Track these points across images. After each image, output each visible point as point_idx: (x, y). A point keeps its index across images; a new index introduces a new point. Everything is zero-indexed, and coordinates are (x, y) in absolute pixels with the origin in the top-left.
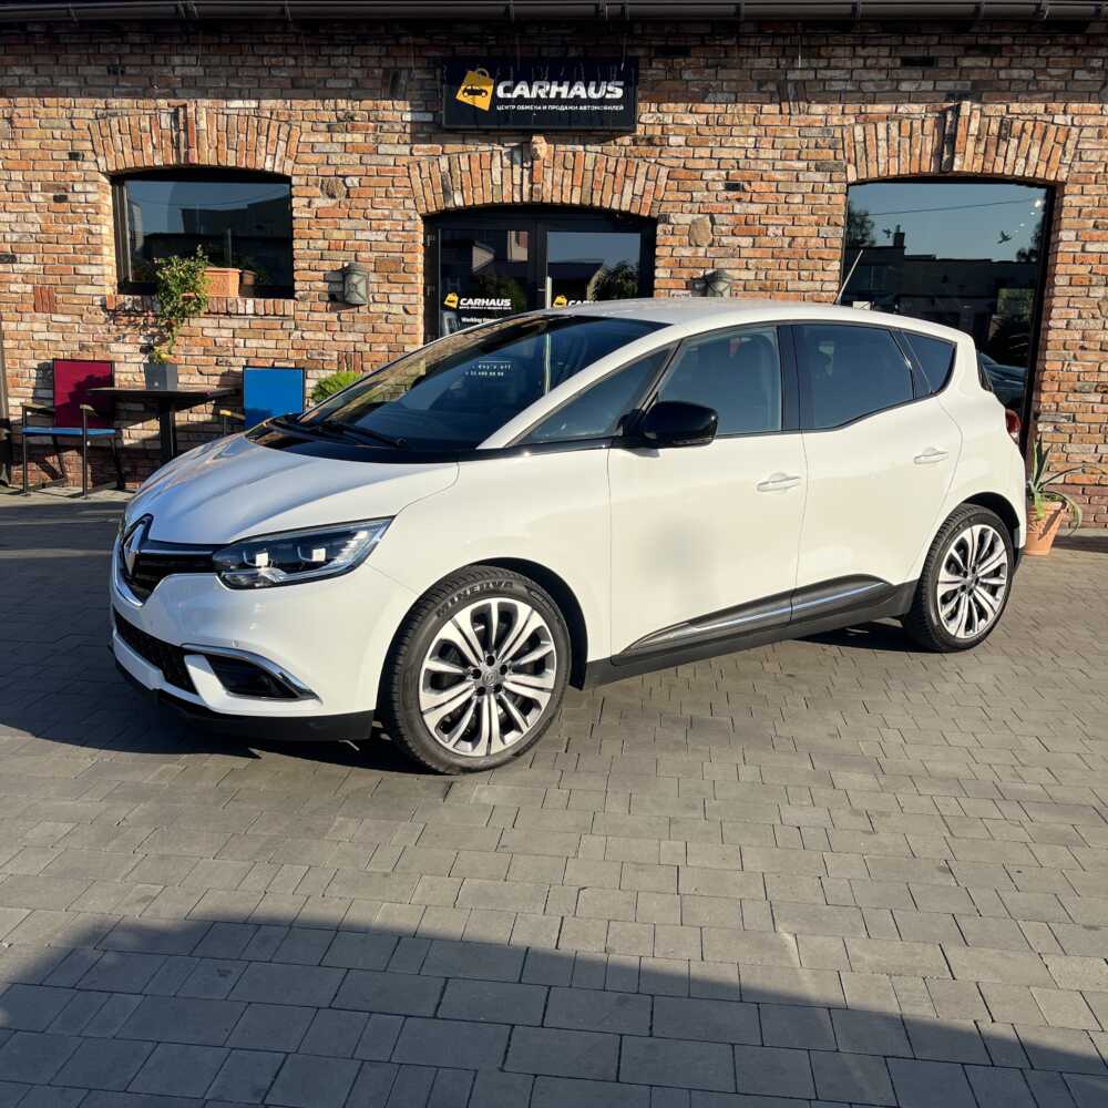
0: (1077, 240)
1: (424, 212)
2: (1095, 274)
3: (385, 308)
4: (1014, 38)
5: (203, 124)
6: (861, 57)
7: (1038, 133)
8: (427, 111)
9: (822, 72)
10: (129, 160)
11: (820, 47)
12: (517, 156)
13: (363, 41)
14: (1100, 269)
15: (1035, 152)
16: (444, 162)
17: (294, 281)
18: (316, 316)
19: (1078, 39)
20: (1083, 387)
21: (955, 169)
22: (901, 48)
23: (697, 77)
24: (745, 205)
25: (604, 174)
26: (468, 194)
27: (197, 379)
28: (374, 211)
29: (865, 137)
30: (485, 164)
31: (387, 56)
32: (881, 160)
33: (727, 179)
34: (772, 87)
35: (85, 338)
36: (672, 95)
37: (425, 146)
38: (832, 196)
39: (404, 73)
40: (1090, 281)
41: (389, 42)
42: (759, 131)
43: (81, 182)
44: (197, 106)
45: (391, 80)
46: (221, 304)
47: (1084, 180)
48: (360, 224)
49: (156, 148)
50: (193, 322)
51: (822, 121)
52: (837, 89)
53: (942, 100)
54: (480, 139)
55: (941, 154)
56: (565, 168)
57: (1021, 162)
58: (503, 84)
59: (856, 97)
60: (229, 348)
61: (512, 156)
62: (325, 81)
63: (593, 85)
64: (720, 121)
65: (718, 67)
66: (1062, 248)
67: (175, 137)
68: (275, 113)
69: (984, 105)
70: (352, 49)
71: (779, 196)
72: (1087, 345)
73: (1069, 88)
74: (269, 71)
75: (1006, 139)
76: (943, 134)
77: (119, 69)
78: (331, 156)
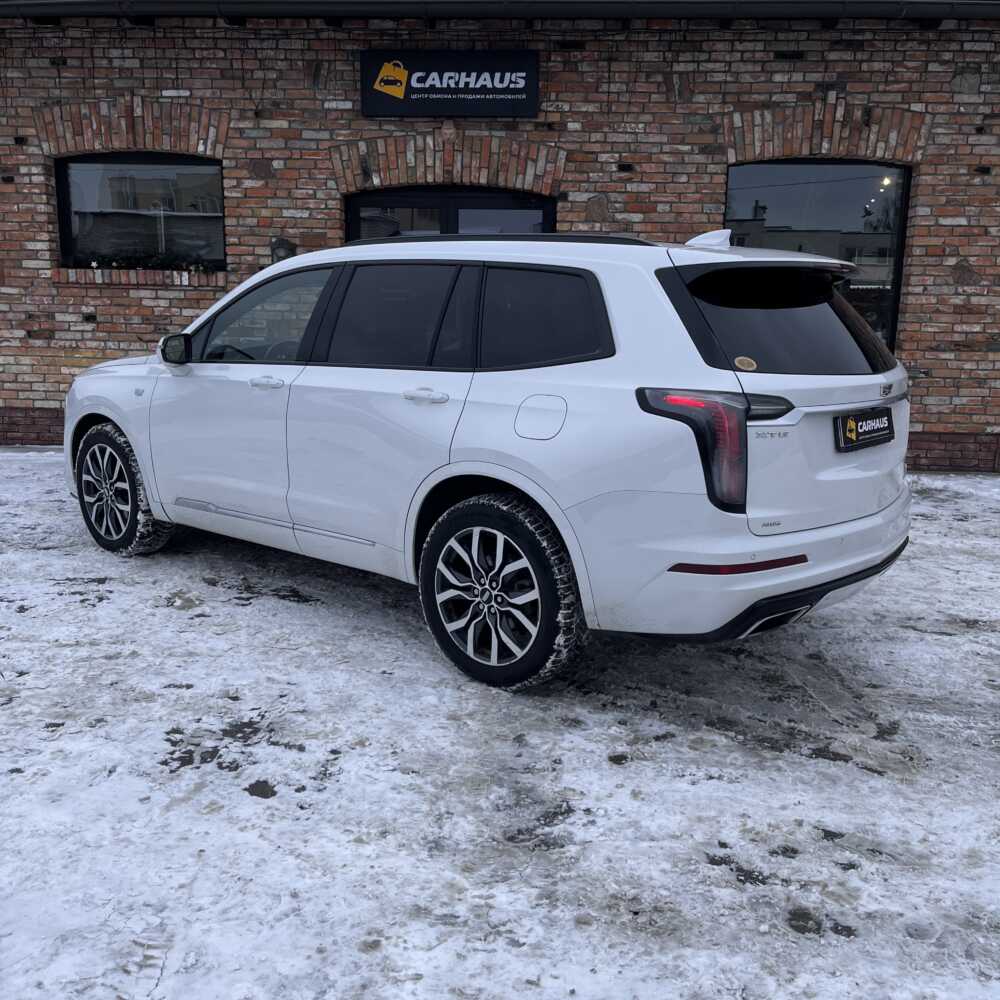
0: (931, 215)
1: (343, 188)
2: (948, 245)
4: (875, 34)
5: (138, 112)
6: (738, 51)
7: (896, 120)
8: (346, 100)
9: (704, 64)
10: (70, 145)
11: (701, 42)
12: (430, 140)
13: (287, 35)
14: (956, 241)
15: (893, 136)
16: (362, 146)
17: (226, 255)
19: (931, 35)
20: (939, 346)
21: (824, 151)
22: (774, 43)
23: (592, 69)
24: (635, 185)
25: (508, 156)
26: (385, 176)
27: (137, 345)
28: (299, 191)
29: (742, 123)
30: (400, 149)
31: (309, 49)
32: (758, 144)
33: (620, 161)
34: (660, 78)
35: (31, 308)
36: (569, 86)
37: (344, 132)
38: (716, 176)
39: (326, 65)
40: (944, 251)
41: (312, 36)
42: (648, 118)
43: (26, 165)
44: (133, 95)
45: (314, 72)
46: (158, 276)
47: (937, 161)
48: (285, 203)
49: (97, 134)
50: (133, 293)
51: (702, 108)
52: (717, 79)
53: (810, 88)
54: (396, 126)
55: (812, 137)
56: (472, 152)
57: (882, 145)
58: (416, 76)
59: (732, 88)
60: (166, 317)
61: (425, 140)
62: (252, 71)
63: (498, 75)
64: (614, 108)
65: (610, 60)
66: (918, 221)
67: (114, 123)
68: (206, 101)
69: (849, 93)
70: (277, 43)
71: (666, 175)
72: (941, 308)
73: (923, 79)
74: (201, 63)
75: (868, 124)
76: (813, 121)
77: (60, 62)
78: (258, 140)
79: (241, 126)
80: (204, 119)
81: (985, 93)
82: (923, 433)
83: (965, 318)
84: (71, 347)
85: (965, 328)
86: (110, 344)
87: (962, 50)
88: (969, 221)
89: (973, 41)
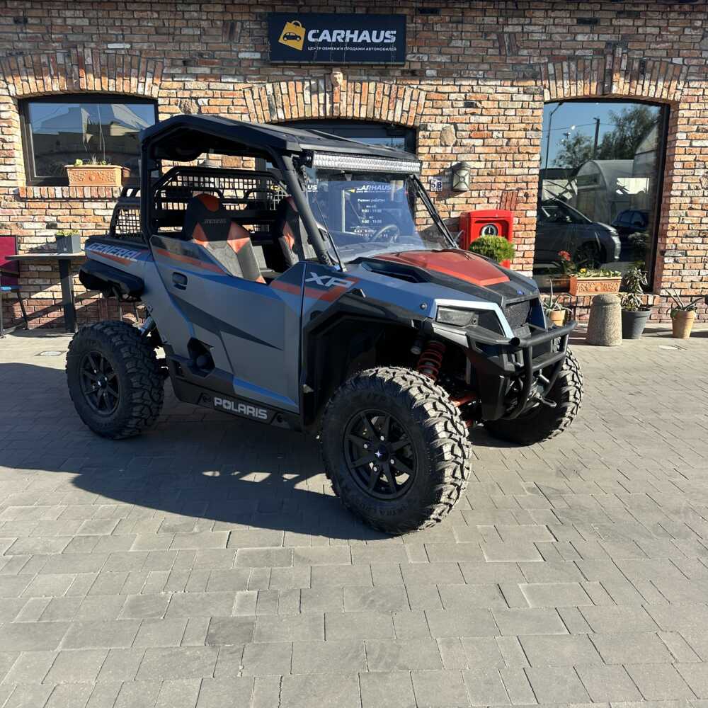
0: (687, 139)
2: (699, 161)
4: (647, 7)
5: (89, 61)
6: (551, 17)
7: (663, 70)
8: (255, 51)
9: (527, 27)
11: (524, 10)
12: (322, 84)
14: (703, 158)
15: (661, 82)
16: (269, 88)
20: (692, 233)
21: (613, 92)
22: (576, 12)
23: (444, 29)
24: (477, 117)
25: (382, 96)
26: (288, 111)
29: (555, 71)
30: (299, 90)
31: (226, 12)
32: (566, 87)
33: (465, 100)
34: (496, 38)
36: (428, 41)
37: (254, 77)
38: (535, 111)
39: (239, 24)
40: (695, 165)
42: (486, 67)
44: (84, 47)
45: (230, 29)
47: (691, 100)
49: (55, 78)
50: (87, 205)
51: (526, 60)
52: (536, 38)
53: (603, 47)
54: (295, 72)
55: (604, 83)
56: (355, 92)
57: (653, 88)
58: (312, 32)
59: (549, 44)
61: (318, 82)
62: (181, 29)
63: (375, 33)
64: (460, 59)
65: (458, 22)
66: (678, 143)
67: (69, 70)
68: (144, 52)
69: (630, 50)
70: (200, 7)
71: (500, 110)
72: (693, 206)
73: (681, 40)
74: (139, 22)
75: (643, 73)
76: (605, 70)
77: (22, 20)
78: (186, 83)
79: (172, 72)
80: (142, 67)
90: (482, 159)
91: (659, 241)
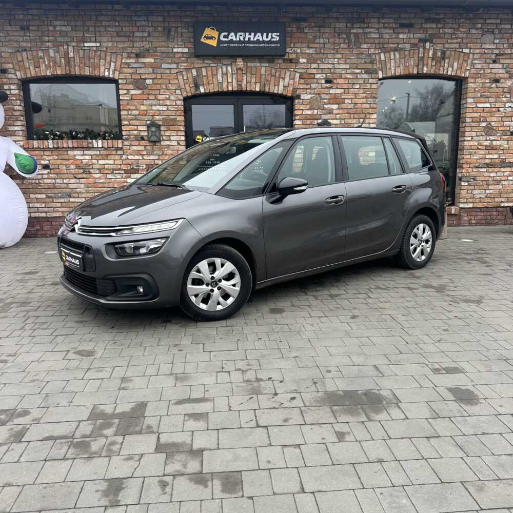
0: (474, 102)
1: (186, 96)
2: (482, 117)
3: (168, 143)
4: (445, 15)
5: (71, 55)
6: (382, 23)
7: (457, 57)
8: (185, 47)
9: (367, 29)
10: (32, 72)
11: (364, 18)
12: (229, 68)
13: (152, 14)
14: (485, 115)
15: (455, 64)
16: (194, 72)
17: (122, 131)
18: (134, 148)
19: (471, 15)
20: (479, 165)
21: (425, 72)
22: (398, 19)
23: (311, 31)
24: (334, 90)
25: (270, 76)
26: (207, 88)
27: (73, 181)
28: (161, 96)
29: (385, 58)
30: (214, 73)
31: (164, 21)
32: (393, 69)
33: (326, 78)
34: (345, 36)
36: (300, 40)
37: (184, 64)
38: (372, 85)
39: (173, 29)
40: (480, 120)
41: (166, 14)
42: (339, 56)
43: (8, 84)
44: (68, 46)
45: (167, 33)
46: (85, 143)
47: (476, 76)
48: (154, 102)
49: (48, 67)
50: (70, 153)
51: (366, 51)
52: (372, 36)
53: (417, 42)
54: (211, 61)
55: (418, 66)
56: (252, 74)
57: (450, 69)
58: (223, 34)
59: (381, 40)
60: (90, 165)
61: (227, 68)
62: (133, 32)
63: (265, 34)
64: (322, 51)
65: (321, 27)
66: (468, 105)
67: (58, 61)
68: (109, 48)
69: (435, 44)
70: (147, 18)
71: (349, 85)
72: (480, 147)
73: (468, 37)
74: (105, 29)
75: (444, 59)
76: (419, 57)
77: (26, 27)
78: (138, 69)
79: (128, 62)
80: (108, 58)
81: (496, 44)
82: (473, 208)
83: (491, 152)
84: (35, 183)
85: (491, 156)
86: (58, 181)
87: (486, 23)
88: (491, 105)
89: (490, 18)
90: (337, 118)
91: (458, 171)
